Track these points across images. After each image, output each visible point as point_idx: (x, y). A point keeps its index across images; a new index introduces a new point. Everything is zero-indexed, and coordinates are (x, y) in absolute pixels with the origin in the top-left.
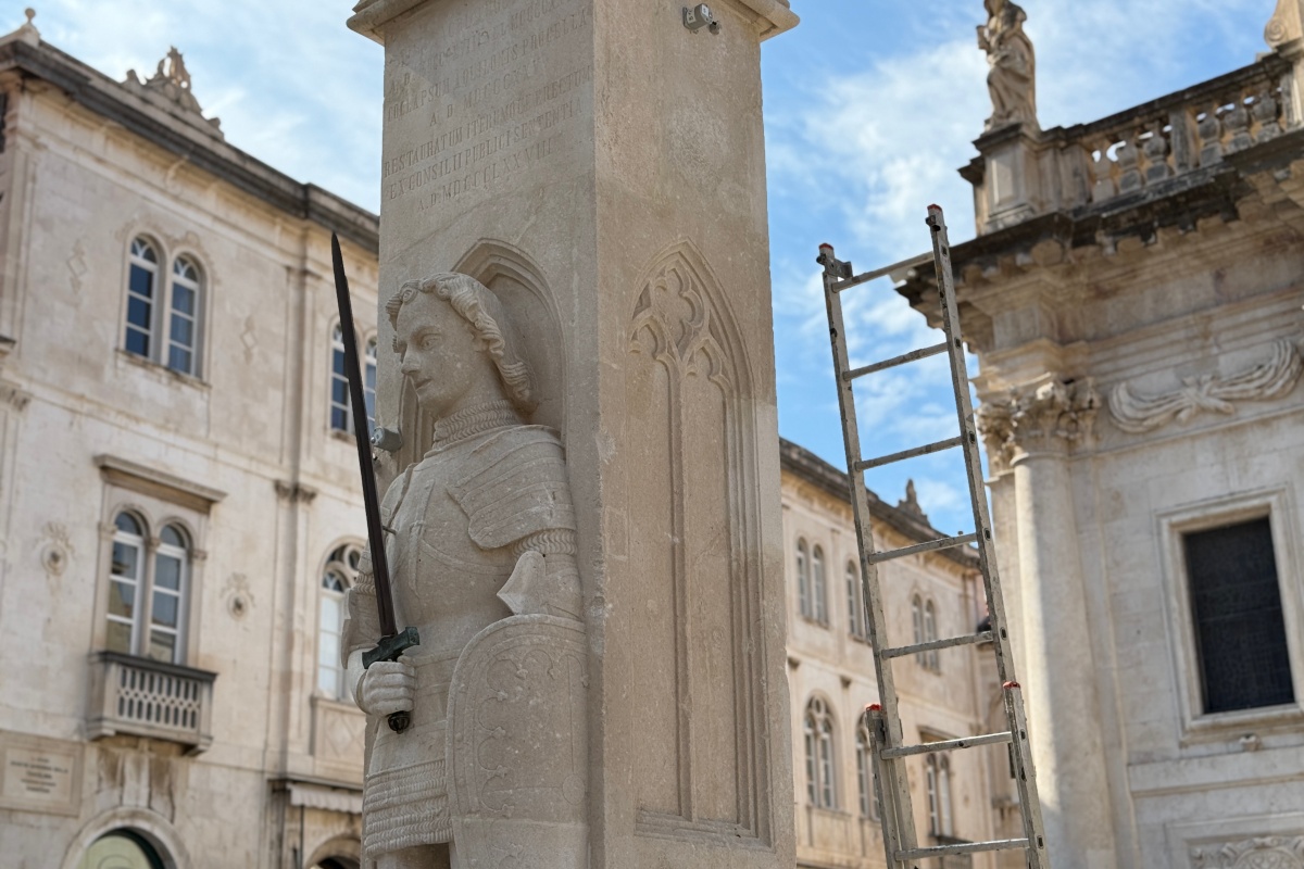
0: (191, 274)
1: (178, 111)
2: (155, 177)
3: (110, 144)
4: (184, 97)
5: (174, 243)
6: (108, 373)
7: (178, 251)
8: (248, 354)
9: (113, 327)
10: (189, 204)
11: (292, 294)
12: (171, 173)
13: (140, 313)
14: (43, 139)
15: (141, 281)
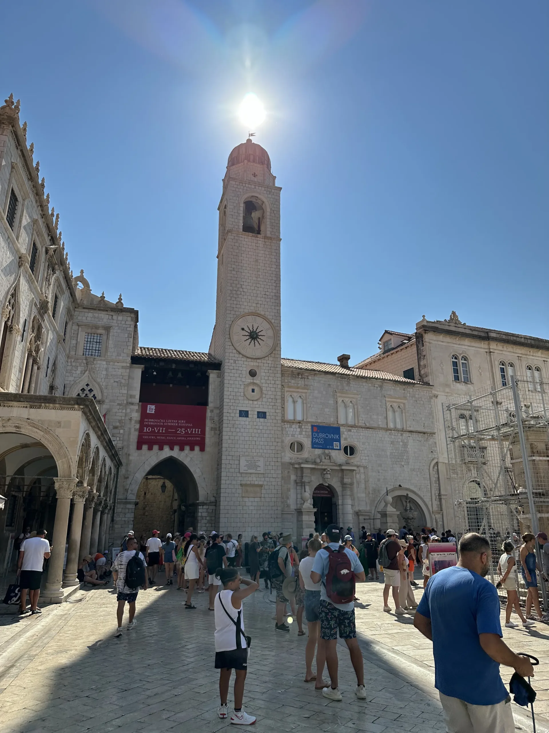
0: (465, 360)
1: (456, 325)
2: (454, 342)
3: (444, 338)
4: (457, 321)
5: (460, 354)
6: (452, 386)
7: (462, 356)
8: (481, 374)
9: (451, 376)
10: (462, 345)
11: (488, 357)
12: (457, 339)
13: (456, 371)
14: (431, 341)
15: (455, 364)
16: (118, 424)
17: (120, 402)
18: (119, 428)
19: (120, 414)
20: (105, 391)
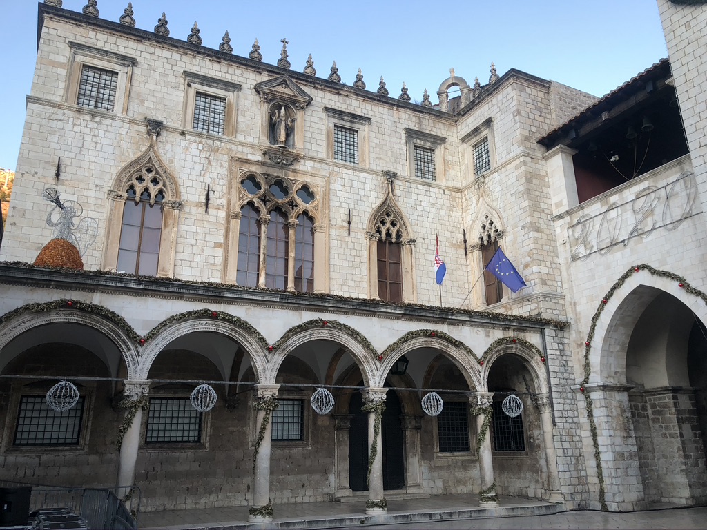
16: (528, 259)
17: (522, 224)
18: (531, 265)
19: (528, 242)
20: (504, 215)
